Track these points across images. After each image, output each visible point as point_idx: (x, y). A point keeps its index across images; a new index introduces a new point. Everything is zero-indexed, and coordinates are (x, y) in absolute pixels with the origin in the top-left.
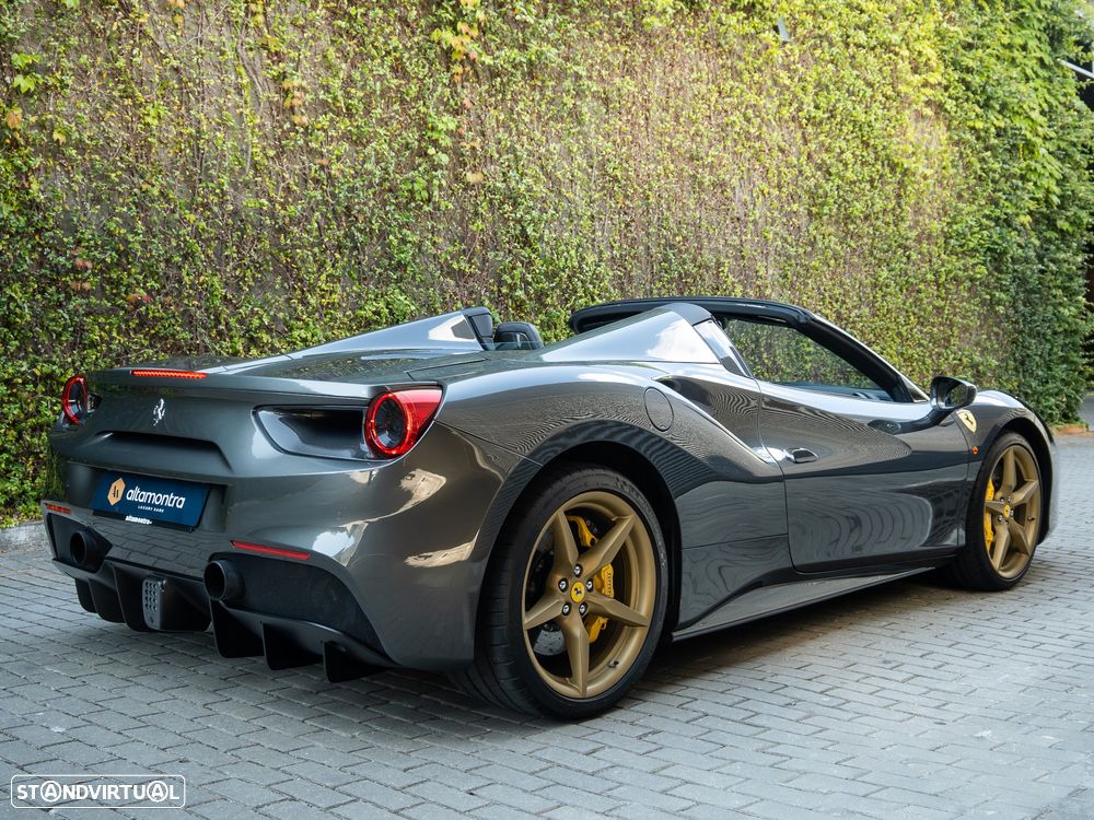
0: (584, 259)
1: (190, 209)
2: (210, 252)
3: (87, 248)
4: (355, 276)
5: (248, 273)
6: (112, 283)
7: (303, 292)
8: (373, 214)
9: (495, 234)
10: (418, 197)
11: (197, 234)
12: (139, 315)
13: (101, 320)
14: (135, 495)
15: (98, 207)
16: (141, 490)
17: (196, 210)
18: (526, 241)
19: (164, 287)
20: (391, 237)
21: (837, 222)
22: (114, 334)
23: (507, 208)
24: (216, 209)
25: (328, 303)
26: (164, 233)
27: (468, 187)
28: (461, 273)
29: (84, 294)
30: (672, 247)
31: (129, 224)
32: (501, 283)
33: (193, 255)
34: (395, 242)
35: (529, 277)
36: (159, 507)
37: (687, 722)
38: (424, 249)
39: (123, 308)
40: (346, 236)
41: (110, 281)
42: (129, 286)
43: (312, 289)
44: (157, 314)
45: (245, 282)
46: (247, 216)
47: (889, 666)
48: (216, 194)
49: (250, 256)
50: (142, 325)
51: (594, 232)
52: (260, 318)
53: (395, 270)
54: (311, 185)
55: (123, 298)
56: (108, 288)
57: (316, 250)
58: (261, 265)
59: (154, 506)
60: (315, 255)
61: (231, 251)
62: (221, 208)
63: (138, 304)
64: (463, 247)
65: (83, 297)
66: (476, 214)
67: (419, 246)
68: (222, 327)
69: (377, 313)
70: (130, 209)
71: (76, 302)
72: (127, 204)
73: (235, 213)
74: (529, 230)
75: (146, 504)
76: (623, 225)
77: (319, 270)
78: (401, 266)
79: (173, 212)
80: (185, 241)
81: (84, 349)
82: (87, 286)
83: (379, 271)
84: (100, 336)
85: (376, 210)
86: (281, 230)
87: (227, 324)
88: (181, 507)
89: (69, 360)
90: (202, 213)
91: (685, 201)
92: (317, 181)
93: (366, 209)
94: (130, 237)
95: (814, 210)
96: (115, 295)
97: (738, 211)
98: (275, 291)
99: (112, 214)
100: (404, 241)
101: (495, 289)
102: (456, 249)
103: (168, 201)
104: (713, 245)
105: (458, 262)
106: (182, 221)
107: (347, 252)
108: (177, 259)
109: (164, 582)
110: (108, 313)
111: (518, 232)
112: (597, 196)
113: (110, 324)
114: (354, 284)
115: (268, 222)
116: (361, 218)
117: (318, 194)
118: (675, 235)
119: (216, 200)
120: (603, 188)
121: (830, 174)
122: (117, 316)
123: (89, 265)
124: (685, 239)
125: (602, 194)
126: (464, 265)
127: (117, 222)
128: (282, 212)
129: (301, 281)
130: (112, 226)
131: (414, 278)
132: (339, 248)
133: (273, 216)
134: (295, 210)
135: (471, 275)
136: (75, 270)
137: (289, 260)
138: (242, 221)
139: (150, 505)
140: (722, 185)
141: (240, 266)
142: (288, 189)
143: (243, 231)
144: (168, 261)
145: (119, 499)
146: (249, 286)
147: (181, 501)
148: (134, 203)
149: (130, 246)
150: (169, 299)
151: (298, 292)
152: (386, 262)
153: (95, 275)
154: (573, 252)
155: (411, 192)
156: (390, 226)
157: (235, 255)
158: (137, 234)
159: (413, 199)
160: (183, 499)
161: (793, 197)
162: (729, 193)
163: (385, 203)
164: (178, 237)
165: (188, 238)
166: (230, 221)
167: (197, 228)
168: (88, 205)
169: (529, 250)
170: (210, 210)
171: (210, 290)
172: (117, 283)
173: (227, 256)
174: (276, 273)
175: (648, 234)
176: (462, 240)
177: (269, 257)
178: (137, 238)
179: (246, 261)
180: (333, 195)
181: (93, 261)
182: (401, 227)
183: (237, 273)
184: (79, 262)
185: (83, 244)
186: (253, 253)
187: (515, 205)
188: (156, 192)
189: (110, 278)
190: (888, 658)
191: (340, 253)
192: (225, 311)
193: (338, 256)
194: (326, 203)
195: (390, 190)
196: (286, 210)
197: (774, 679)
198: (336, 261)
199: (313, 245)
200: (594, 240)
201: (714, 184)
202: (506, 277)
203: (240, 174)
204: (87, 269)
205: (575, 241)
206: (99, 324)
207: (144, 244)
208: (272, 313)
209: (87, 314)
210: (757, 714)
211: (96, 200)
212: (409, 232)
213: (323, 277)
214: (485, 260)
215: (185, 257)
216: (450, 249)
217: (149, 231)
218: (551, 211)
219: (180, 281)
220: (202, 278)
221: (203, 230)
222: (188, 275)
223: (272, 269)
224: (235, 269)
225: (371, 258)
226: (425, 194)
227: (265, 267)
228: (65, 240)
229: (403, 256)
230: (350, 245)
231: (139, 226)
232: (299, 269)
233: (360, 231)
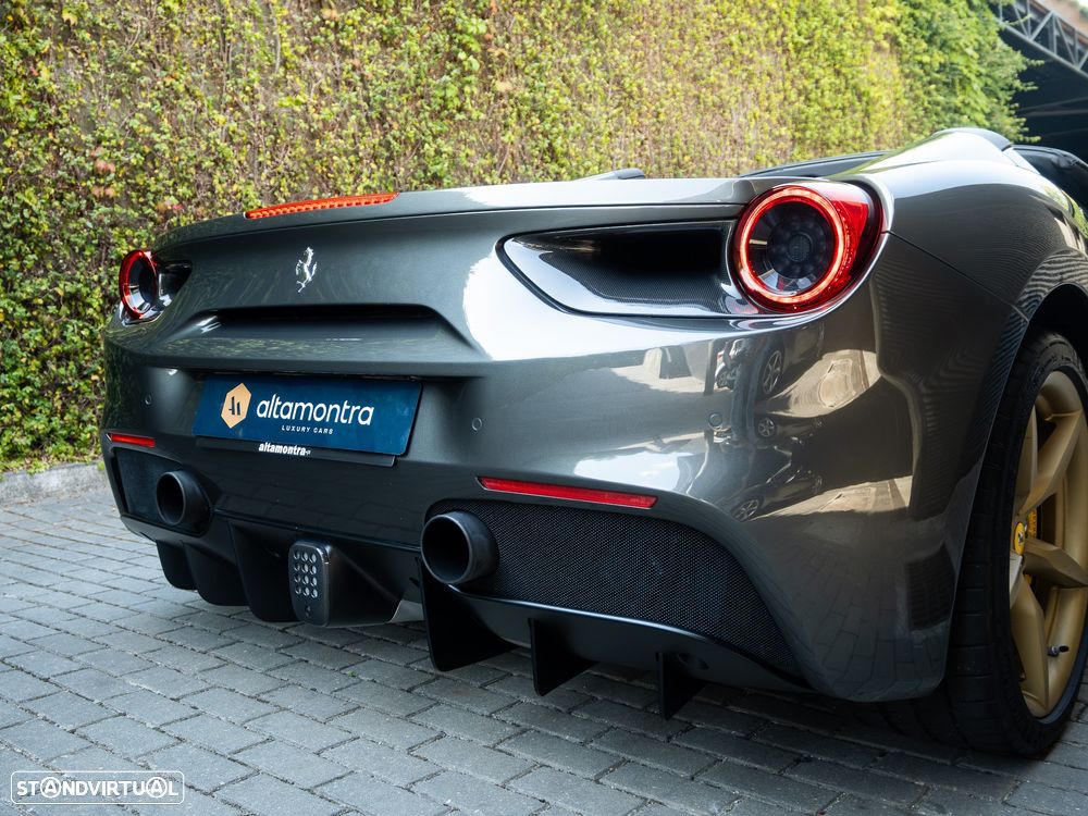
1: (219, 110)
2: (242, 158)
3: (108, 148)
5: (284, 182)
6: (138, 191)
8: (407, 122)
9: (524, 147)
10: (450, 105)
11: (229, 139)
12: (170, 227)
13: (128, 232)
14: (271, 408)
15: (119, 101)
16: (283, 401)
17: (225, 110)
18: (551, 155)
19: (195, 196)
20: (428, 146)
21: (815, 148)
23: (535, 120)
24: (246, 109)
26: (191, 136)
27: (499, 96)
29: (107, 200)
31: (153, 121)
33: (224, 160)
34: (431, 152)
36: (323, 424)
38: (458, 160)
39: (152, 219)
40: (381, 144)
41: (135, 187)
42: (156, 193)
45: (280, 192)
46: (280, 119)
48: (246, 93)
49: (285, 164)
53: (430, 183)
54: (343, 87)
55: (150, 207)
56: (134, 195)
57: (352, 158)
58: (297, 175)
59: (313, 423)
60: (351, 164)
61: (264, 158)
62: (252, 108)
63: (167, 214)
64: (496, 159)
65: (106, 206)
66: (506, 125)
67: (453, 156)
70: (154, 105)
71: (100, 210)
72: (151, 100)
73: (267, 116)
74: (557, 144)
75: (296, 422)
76: (639, 143)
77: (355, 181)
78: (436, 179)
79: (201, 111)
80: (216, 145)
81: (111, 266)
82: (111, 192)
83: (415, 183)
84: (128, 251)
85: (410, 118)
86: (317, 135)
88: (368, 422)
89: (96, 278)
90: (233, 112)
92: (349, 84)
93: (400, 115)
94: (155, 136)
95: (798, 135)
96: (142, 204)
97: (734, 132)
99: (134, 110)
100: (438, 152)
102: (488, 162)
103: (194, 97)
105: (491, 176)
106: (210, 121)
107: (383, 161)
108: (207, 164)
109: (328, 549)
110: (133, 225)
111: (545, 146)
112: (615, 111)
113: (139, 237)
115: (303, 126)
116: (395, 125)
117: (353, 96)
118: (684, 155)
119: (246, 99)
120: (619, 105)
121: (809, 100)
122: (145, 228)
123: (112, 167)
124: (693, 159)
125: (618, 109)
126: (496, 180)
127: (140, 119)
128: (316, 115)
130: (135, 123)
132: (374, 157)
133: (307, 119)
134: (328, 113)
136: (95, 173)
137: (325, 170)
138: (275, 124)
139: (305, 423)
141: (273, 174)
142: (321, 92)
143: (277, 135)
144: (198, 167)
145: (243, 416)
146: (285, 197)
147: (366, 413)
148: (158, 99)
149: (157, 146)
150: (201, 209)
152: (422, 174)
153: (118, 179)
155: (443, 98)
156: (424, 134)
157: (269, 162)
158: (163, 133)
159: (444, 107)
160: (371, 410)
161: (781, 122)
162: (727, 115)
163: (419, 110)
164: (207, 139)
165: (218, 141)
166: (263, 122)
167: (228, 130)
168: (107, 98)
169: (555, 166)
170: (241, 110)
171: (245, 200)
172: (144, 191)
173: (260, 163)
174: (313, 183)
175: (660, 153)
176: (494, 152)
177: (304, 165)
178: (164, 137)
179: (281, 170)
180: (368, 99)
181: (115, 163)
182: (435, 136)
183: (272, 182)
184: (101, 164)
185: (103, 143)
186: (287, 160)
187: (542, 119)
188: (181, 88)
189: (137, 184)
191: (376, 163)
193: (373, 166)
195: (424, 96)
196: (319, 113)
198: (372, 172)
199: (349, 153)
200: (613, 158)
203: (271, 72)
204: (109, 172)
205: (596, 158)
206: (126, 237)
207: (171, 145)
209: (113, 226)
211: (116, 94)
212: (443, 142)
214: (516, 175)
215: (216, 162)
216: (483, 161)
217: (176, 132)
219: (212, 189)
220: (235, 187)
221: (234, 132)
223: (307, 178)
224: (268, 178)
225: (407, 170)
226: (457, 102)
227: (301, 176)
228: (83, 137)
229: (438, 167)
230: (386, 154)
231: (165, 125)
232: (335, 179)
233: (395, 139)
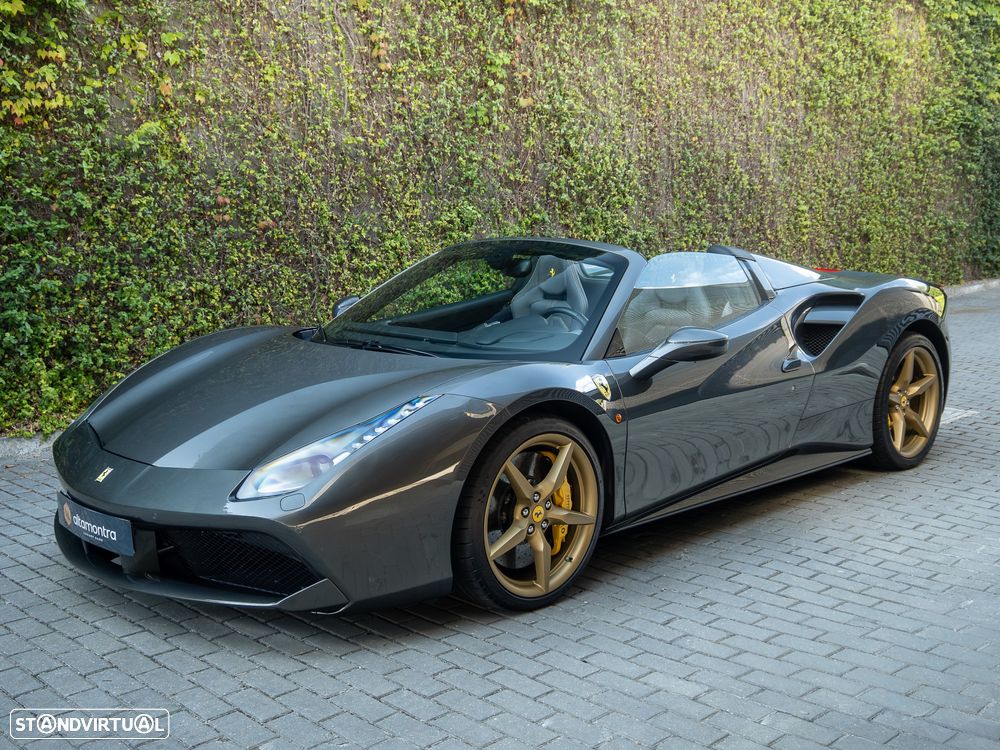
0: (616, 162)
1: (302, 148)
2: (319, 182)
3: (225, 187)
4: (432, 192)
5: (349, 197)
6: (245, 213)
7: (392, 208)
8: (445, 140)
9: (543, 147)
10: (481, 123)
11: (309, 169)
12: (267, 238)
13: (239, 244)
15: (232, 153)
17: (306, 148)
18: (567, 151)
19: (284, 213)
20: (460, 158)
21: (829, 112)
22: (249, 255)
23: (553, 125)
24: (322, 147)
25: (412, 216)
26: (282, 170)
27: (521, 110)
28: (517, 183)
29: (225, 224)
30: (689, 146)
31: (256, 165)
32: (548, 189)
33: (306, 185)
34: (464, 162)
35: (572, 182)
37: (736, 594)
38: (487, 165)
39: (255, 233)
40: (424, 159)
41: (243, 212)
42: (258, 215)
43: (399, 205)
44: (281, 236)
45: (346, 204)
46: (346, 149)
47: (888, 538)
48: (322, 135)
49: (350, 183)
50: (269, 245)
51: (624, 139)
52: (359, 233)
53: (463, 185)
54: (395, 119)
55: (254, 225)
56: (242, 217)
57: (401, 173)
58: (359, 190)
60: (400, 177)
61: (335, 181)
62: (326, 145)
63: (266, 229)
64: (519, 161)
65: (224, 227)
66: (528, 132)
67: (482, 163)
68: (330, 243)
69: (451, 222)
70: (256, 153)
71: (220, 231)
72: (254, 149)
73: (337, 148)
74: (572, 144)
76: (648, 132)
77: (403, 189)
78: (468, 181)
79: (289, 151)
80: (299, 174)
81: (227, 268)
82: (227, 217)
83: (451, 186)
84: (238, 257)
85: (447, 137)
86: (374, 160)
87: (334, 239)
89: (216, 278)
90: (311, 150)
91: (700, 106)
92: (399, 116)
93: (440, 136)
94: (258, 176)
95: (810, 103)
96: (248, 222)
97: (744, 109)
98: (371, 211)
99: (243, 158)
100: (470, 160)
101: (545, 193)
102: (512, 163)
103: (285, 143)
104: (724, 141)
105: (514, 174)
106: (296, 158)
107: (425, 173)
108: (295, 191)
110: (244, 237)
111: (562, 145)
112: (626, 108)
113: (245, 246)
114: (431, 199)
115: (363, 154)
116: (436, 144)
117: (401, 128)
118: (692, 136)
119: (322, 140)
120: (631, 101)
121: (824, 71)
122: (250, 239)
123: (228, 201)
124: (700, 138)
125: (630, 106)
126: (519, 176)
127: (247, 164)
128: (374, 144)
129: (390, 199)
130: (243, 167)
131: (479, 190)
132: (419, 170)
133: (366, 147)
134: (382, 143)
135: (525, 184)
136: (217, 206)
137: (380, 183)
138: (342, 154)
140: (731, 89)
141: (342, 191)
142: (377, 125)
143: (343, 162)
144: (287, 192)
146: (350, 208)
148: (259, 147)
149: (258, 183)
150: (289, 223)
151: (388, 209)
152: (457, 178)
153: (232, 208)
154: (607, 158)
155: (475, 118)
156: (459, 148)
157: (338, 183)
158: (264, 173)
159: (477, 125)
161: (791, 94)
162: (737, 95)
163: (455, 130)
164: (293, 172)
165: (301, 172)
166: (334, 156)
167: (308, 163)
168: (224, 152)
169: (571, 159)
170: (317, 147)
171: (320, 212)
172: (249, 213)
173: (332, 184)
174: (371, 194)
175: (669, 137)
176: (517, 155)
177: (364, 182)
178: (263, 176)
179: (347, 188)
180: (414, 128)
181: (230, 197)
182: (468, 149)
183: (340, 197)
184: (220, 199)
185: (222, 184)
186: (352, 180)
187: (560, 121)
188: (275, 136)
189: (244, 210)
190: (887, 530)
191: (420, 174)
192: (333, 229)
193: (418, 176)
194: (407, 133)
195: (458, 118)
196: (376, 142)
197: (798, 552)
198: (417, 181)
199: (399, 170)
200: (624, 146)
201: (724, 90)
202: (553, 184)
203: (340, 115)
204: (226, 204)
205: (609, 149)
206: (237, 247)
207: (268, 181)
208: (368, 228)
209: (228, 240)
210: (789, 586)
211: (231, 148)
212: (474, 153)
213: (407, 195)
214: (535, 171)
215: (299, 187)
216: (508, 163)
217: (272, 170)
218: (589, 125)
219: (296, 207)
220: (313, 204)
221: (313, 164)
222: (302, 202)
223: (367, 191)
224: (338, 194)
225: (445, 176)
226: (486, 120)
227: (362, 190)
228: (209, 182)
229: (470, 173)
230: (427, 167)
231: (265, 166)
232: (388, 190)
233: (435, 155)
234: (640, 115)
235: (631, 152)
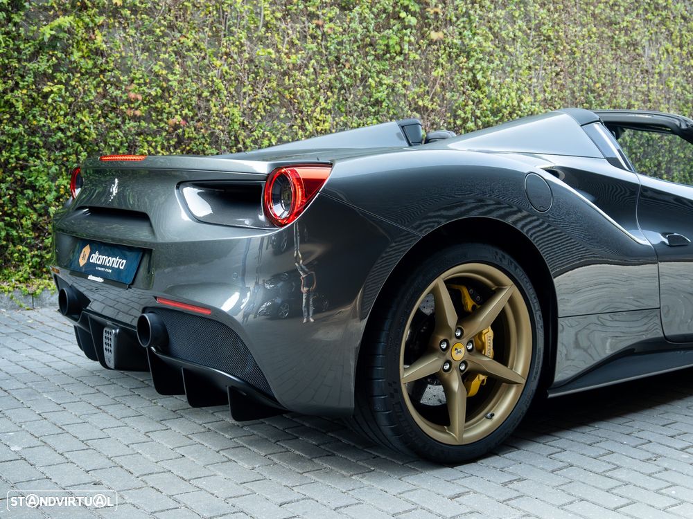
0: (522, 100)
1: (217, 57)
2: (232, 89)
3: (138, 84)
4: (343, 109)
5: (261, 106)
6: (158, 111)
7: (302, 120)
8: (357, 62)
9: (452, 79)
10: (392, 50)
11: (222, 77)
12: (178, 136)
13: (149, 138)
14: (96, 258)
15: (147, 54)
16: (99, 255)
17: (221, 58)
18: (476, 85)
19: (196, 115)
20: (370, 80)
22: (159, 149)
23: (462, 59)
24: (235, 57)
25: (322, 130)
26: (197, 75)
27: (432, 43)
28: (425, 108)
29: (135, 118)
30: (593, 91)
31: (169, 67)
32: (456, 117)
33: (219, 92)
34: (373, 84)
35: (478, 113)
36: (108, 268)
37: (552, 472)
38: (396, 89)
39: (165, 130)
40: (336, 79)
41: (156, 109)
42: (169, 113)
43: (310, 118)
44: (191, 135)
45: (258, 112)
46: (260, 62)
48: (237, 46)
49: (262, 93)
50: (179, 143)
51: (530, 79)
52: (269, 140)
53: (373, 105)
54: (309, 40)
55: (166, 123)
56: (154, 114)
57: (313, 89)
58: (270, 100)
59: (106, 267)
60: (311, 93)
61: (247, 89)
62: (239, 56)
63: (176, 127)
64: (427, 88)
65: (136, 121)
66: (438, 64)
67: (393, 87)
68: (240, 146)
70: (170, 56)
71: (130, 125)
72: (169, 53)
73: (251, 61)
74: (479, 76)
75: (101, 266)
76: (554, 74)
77: (315, 104)
78: (378, 103)
79: (204, 58)
80: (213, 81)
82: (138, 113)
83: (361, 105)
84: (149, 151)
85: (360, 60)
86: (285, 74)
87: (244, 143)
88: (122, 267)
90: (226, 60)
91: (604, 56)
92: (314, 37)
93: (351, 58)
94: (170, 77)
96: (159, 120)
98: (281, 120)
99: (157, 59)
100: (381, 84)
101: (452, 121)
102: (422, 90)
103: (201, 50)
104: (625, 91)
105: (423, 100)
106: (211, 66)
107: (336, 91)
108: (206, 94)
109: (118, 331)
110: (154, 133)
111: (470, 77)
112: (534, 51)
113: (156, 142)
114: (341, 116)
115: (276, 67)
116: (348, 65)
117: (314, 46)
118: (595, 83)
119: (236, 50)
120: (539, 45)
122: (161, 136)
123: (140, 97)
124: (603, 86)
125: (537, 49)
126: (427, 103)
127: (161, 66)
128: (287, 60)
129: (301, 112)
130: (156, 68)
131: (388, 112)
132: (330, 88)
133: (280, 63)
134: (295, 59)
135: (433, 110)
136: (129, 101)
137: (292, 97)
138: (256, 66)
139: (103, 266)
140: (635, 44)
141: (254, 100)
142: (292, 44)
143: (257, 74)
144: (200, 96)
145: (85, 261)
146: (261, 116)
147: (123, 263)
148: (174, 51)
149: (170, 83)
150: (199, 124)
151: (299, 121)
152: (367, 99)
153: (144, 105)
154: (513, 94)
155: (387, 46)
157: (251, 92)
158: (175, 74)
159: (388, 52)
162: (640, 51)
163: (367, 54)
164: (207, 78)
165: (215, 79)
166: (246, 66)
167: (222, 71)
168: (138, 52)
169: (479, 92)
170: (232, 58)
171: (231, 118)
172: (160, 112)
173: (245, 93)
174: (282, 106)
175: (574, 82)
176: (426, 83)
177: (276, 94)
178: (175, 77)
179: (259, 96)
180: (327, 48)
181: (142, 94)
182: (379, 73)
183: (252, 106)
184: (132, 95)
185: (135, 82)
186: (264, 91)
187: (468, 57)
188: (190, 43)
189: (156, 108)
191: (332, 92)
192: (243, 134)
193: (329, 94)
194: (320, 53)
195: (371, 45)
196: (289, 58)
198: (328, 98)
199: (310, 85)
200: (530, 85)
201: (628, 44)
202: (460, 112)
203: (255, 31)
204: (137, 100)
205: (515, 86)
206: (148, 142)
207: (180, 82)
208: (278, 136)
209: (139, 134)
211: (146, 49)
212: (384, 77)
213: (318, 110)
214: (444, 99)
215: (212, 93)
216: (417, 90)
217: (185, 73)
218: (497, 62)
219: (208, 111)
220: (225, 109)
221: (226, 72)
222: (215, 106)
223: (278, 102)
224: (250, 102)
225: (355, 96)
226: (398, 48)
227: (274, 101)
228: (121, 78)
229: (379, 95)
230: (339, 86)
231: (177, 68)
232: (299, 103)
233: (347, 75)
234: (547, 59)
235: (537, 92)
